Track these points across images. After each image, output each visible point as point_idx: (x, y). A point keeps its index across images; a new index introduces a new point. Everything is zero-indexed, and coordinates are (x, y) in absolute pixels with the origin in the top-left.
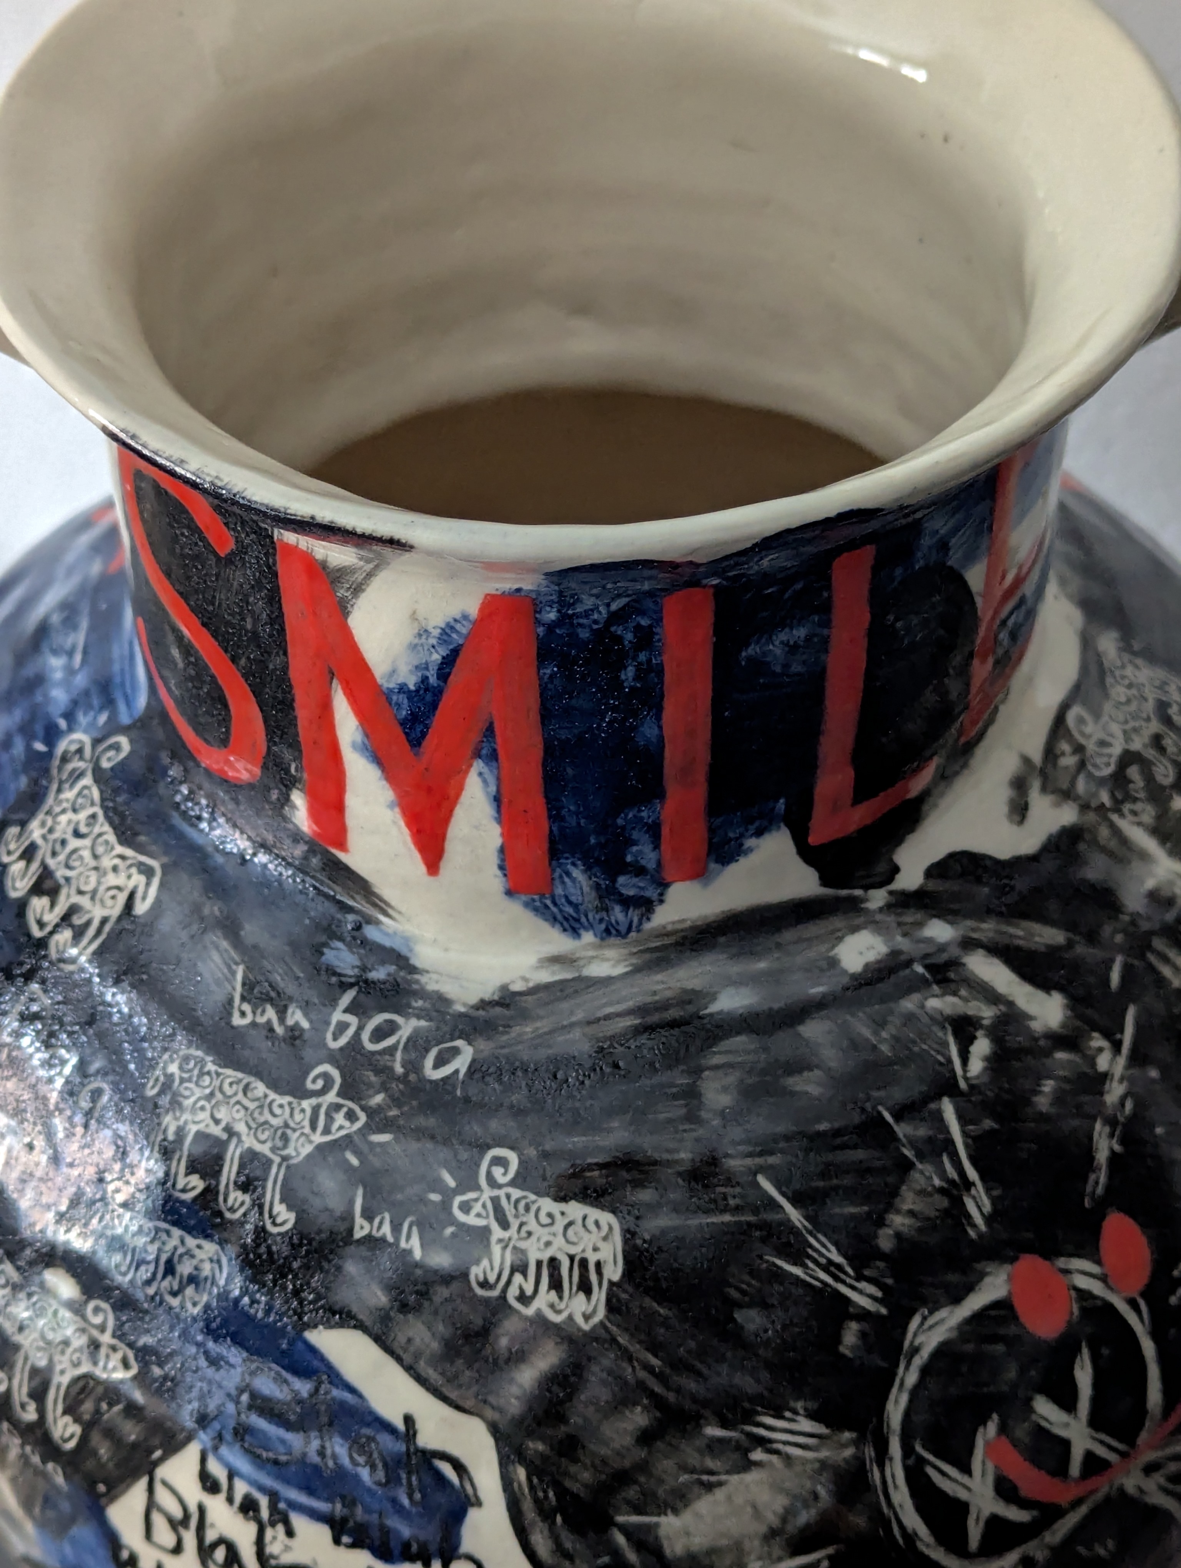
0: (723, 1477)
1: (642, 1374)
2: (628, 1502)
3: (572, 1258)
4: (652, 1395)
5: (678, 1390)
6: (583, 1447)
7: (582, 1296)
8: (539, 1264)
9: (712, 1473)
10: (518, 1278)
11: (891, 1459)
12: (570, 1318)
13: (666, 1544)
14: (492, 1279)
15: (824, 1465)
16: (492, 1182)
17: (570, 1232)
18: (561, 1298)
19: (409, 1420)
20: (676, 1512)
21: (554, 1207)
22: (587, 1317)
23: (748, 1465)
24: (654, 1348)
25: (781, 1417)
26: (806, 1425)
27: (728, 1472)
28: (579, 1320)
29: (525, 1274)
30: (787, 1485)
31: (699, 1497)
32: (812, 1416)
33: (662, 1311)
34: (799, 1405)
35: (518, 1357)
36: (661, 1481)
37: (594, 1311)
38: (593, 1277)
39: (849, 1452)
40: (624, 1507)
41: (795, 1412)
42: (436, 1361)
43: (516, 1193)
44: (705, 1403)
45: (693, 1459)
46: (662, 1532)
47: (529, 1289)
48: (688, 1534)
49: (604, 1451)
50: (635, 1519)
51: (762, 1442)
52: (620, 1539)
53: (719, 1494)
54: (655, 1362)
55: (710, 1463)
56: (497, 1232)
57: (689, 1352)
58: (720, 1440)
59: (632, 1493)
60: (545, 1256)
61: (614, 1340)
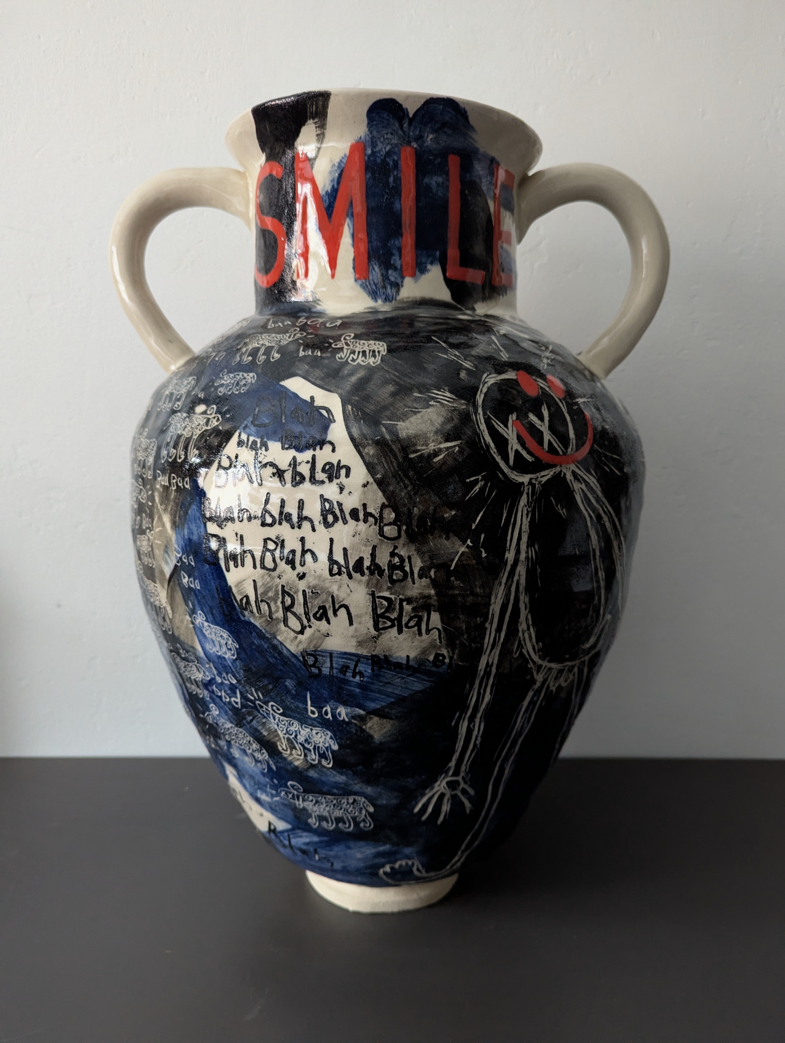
0: (420, 410)
1: (392, 376)
2: (387, 416)
3: (370, 350)
4: (395, 381)
5: (404, 381)
6: (372, 398)
7: (373, 358)
8: (359, 352)
9: (416, 408)
10: (352, 355)
11: (479, 414)
12: (369, 363)
13: (400, 432)
14: (343, 356)
15: (455, 409)
16: (345, 339)
17: (370, 346)
18: (366, 358)
19: (312, 398)
20: (403, 421)
21: (365, 342)
22: (374, 363)
23: (429, 406)
24: (396, 370)
25: (440, 391)
26: (448, 394)
27: (421, 409)
28: (372, 364)
29: (354, 355)
30: (442, 414)
31: (412, 416)
32: (451, 392)
33: (400, 362)
34: (446, 388)
35: (351, 374)
36: (398, 410)
37: (377, 361)
38: (377, 354)
39: (464, 407)
40: (385, 418)
41: (445, 390)
42: (322, 379)
43: (352, 341)
44: (414, 385)
45: (410, 404)
46: (398, 427)
47: (355, 357)
48: (408, 429)
49: (378, 399)
50: (388, 422)
51: (433, 398)
52: (384, 430)
53: (419, 415)
54: (397, 374)
55: (415, 405)
56: (345, 347)
57: (409, 372)
58: (419, 397)
59: (388, 413)
60: (361, 350)
61: (383, 368)
